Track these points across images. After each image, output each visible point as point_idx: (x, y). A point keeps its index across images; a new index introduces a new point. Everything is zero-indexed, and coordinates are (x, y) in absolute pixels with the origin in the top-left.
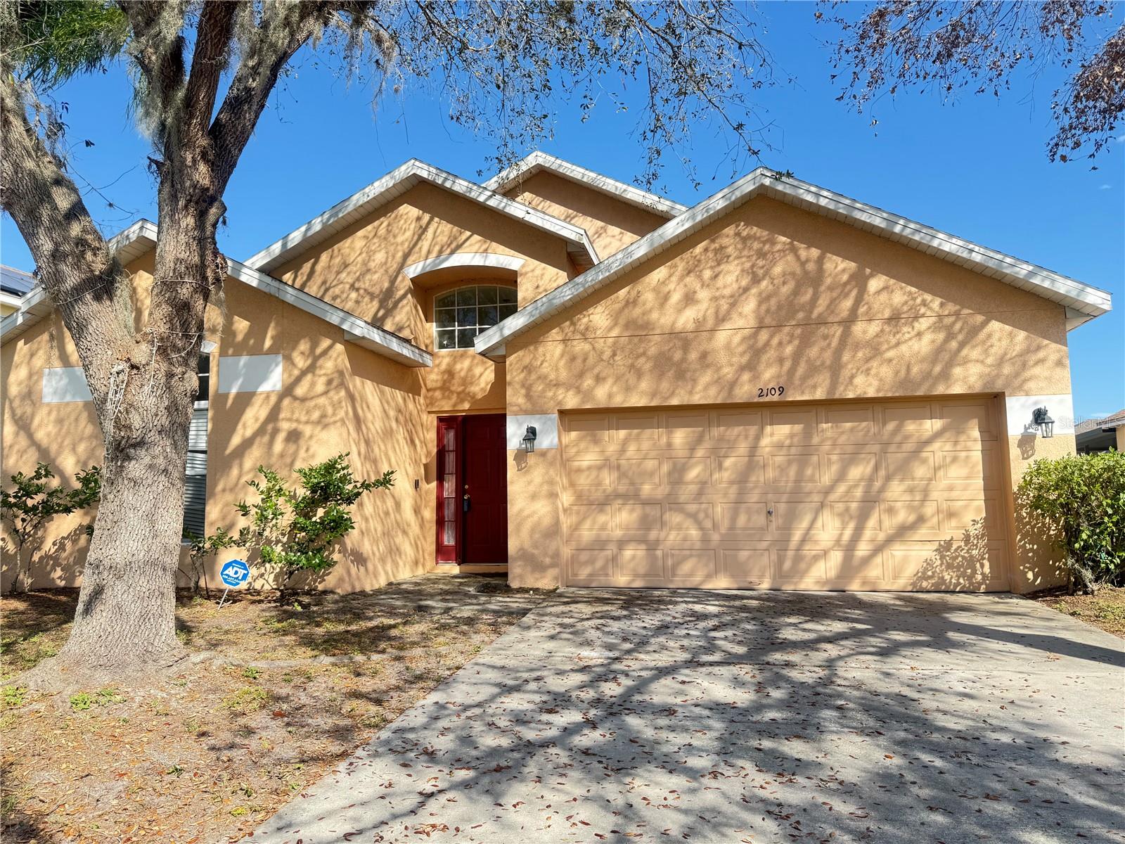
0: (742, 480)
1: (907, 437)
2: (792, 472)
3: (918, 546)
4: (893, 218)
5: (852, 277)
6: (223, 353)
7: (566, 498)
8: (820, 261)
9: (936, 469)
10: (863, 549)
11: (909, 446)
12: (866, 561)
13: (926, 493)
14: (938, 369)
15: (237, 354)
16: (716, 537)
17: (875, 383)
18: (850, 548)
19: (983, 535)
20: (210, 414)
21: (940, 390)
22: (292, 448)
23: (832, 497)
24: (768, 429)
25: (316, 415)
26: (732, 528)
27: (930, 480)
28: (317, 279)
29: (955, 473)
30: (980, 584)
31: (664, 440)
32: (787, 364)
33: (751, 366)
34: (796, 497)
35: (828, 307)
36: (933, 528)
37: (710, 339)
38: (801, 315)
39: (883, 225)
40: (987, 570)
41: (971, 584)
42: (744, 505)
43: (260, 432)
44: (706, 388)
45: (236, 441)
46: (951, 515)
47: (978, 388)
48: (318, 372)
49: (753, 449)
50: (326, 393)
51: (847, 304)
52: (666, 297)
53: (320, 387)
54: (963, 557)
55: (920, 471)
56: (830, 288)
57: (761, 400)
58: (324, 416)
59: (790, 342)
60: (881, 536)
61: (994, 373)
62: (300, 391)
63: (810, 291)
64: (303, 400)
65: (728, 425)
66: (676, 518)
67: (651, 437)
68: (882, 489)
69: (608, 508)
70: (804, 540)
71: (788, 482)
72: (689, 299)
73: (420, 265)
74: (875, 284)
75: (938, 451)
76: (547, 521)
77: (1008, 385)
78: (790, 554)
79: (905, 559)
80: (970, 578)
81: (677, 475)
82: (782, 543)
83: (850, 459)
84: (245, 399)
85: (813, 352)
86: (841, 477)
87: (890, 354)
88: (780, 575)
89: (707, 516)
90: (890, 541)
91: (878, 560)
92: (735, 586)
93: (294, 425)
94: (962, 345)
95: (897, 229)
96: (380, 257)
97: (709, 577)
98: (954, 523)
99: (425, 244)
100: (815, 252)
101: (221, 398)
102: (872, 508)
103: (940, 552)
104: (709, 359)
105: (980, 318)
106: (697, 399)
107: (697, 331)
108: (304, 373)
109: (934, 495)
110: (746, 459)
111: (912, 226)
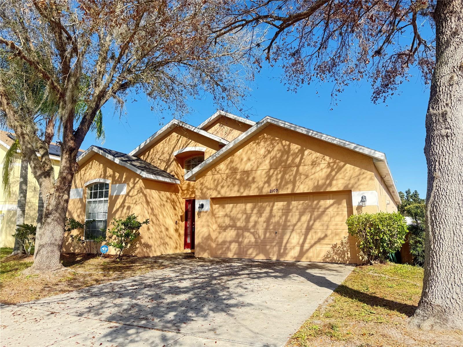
0: (268, 221)
1: (320, 206)
2: (284, 218)
3: (326, 246)
4: (308, 131)
5: (299, 150)
6: (112, 183)
7: (215, 227)
8: (289, 145)
9: (331, 218)
10: (306, 246)
11: (321, 210)
12: (307, 250)
13: (328, 226)
14: (328, 182)
15: (116, 184)
16: (260, 241)
17: (307, 187)
18: (302, 246)
19: (348, 243)
20: (109, 201)
21: (329, 189)
22: (128, 211)
23: (296, 228)
24: (276, 203)
25: (134, 201)
26: (265, 237)
27: (329, 222)
28: (150, 157)
29: (338, 219)
30: (347, 261)
31: (244, 207)
32: (279, 181)
33: (268, 182)
34: (285, 227)
35: (292, 161)
36: (330, 239)
37: (255, 173)
38: (283, 164)
39: (305, 133)
40: (349, 255)
41: (344, 260)
42: (268, 230)
43: (120, 207)
44: (254, 189)
45: (115, 209)
46: (336, 234)
47: (341, 189)
48: (135, 188)
49: (271, 210)
50: (137, 194)
51: (297, 160)
52: (242, 160)
53: (136, 193)
54: (341, 250)
55: (325, 218)
56: (292, 155)
57: (271, 194)
58: (136, 201)
59: (280, 173)
60: (313, 242)
61: (348, 183)
62: (130, 194)
63: (286, 156)
64: (131, 197)
65: (263, 202)
66: (247, 234)
67: (241, 206)
68: (313, 224)
69: (227, 230)
70: (287, 243)
71: (282, 221)
72: (249, 159)
73: (177, 151)
74: (306, 152)
75: (331, 211)
76: (207, 234)
77: (352, 187)
78: (283, 247)
79: (321, 250)
80: (343, 258)
81: (248, 219)
82: (280, 243)
83: (302, 214)
84: (117, 197)
85: (287, 176)
86: (299, 220)
87: (312, 177)
88: (280, 255)
89: (257, 233)
90: (315, 243)
91: (311, 250)
92: (265, 258)
93: (129, 204)
94: (337, 173)
95: (310, 134)
96: (166, 149)
97: (257, 255)
98: (337, 237)
99: (179, 144)
100: (288, 143)
101: (111, 197)
102: (310, 231)
103: (333, 248)
104: (255, 180)
105: (342, 164)
106: (252, 193)
107: (252, 170)
108: (132, 188)
109: (331, 227)
110: (269, 214)
111: (315, 133)
